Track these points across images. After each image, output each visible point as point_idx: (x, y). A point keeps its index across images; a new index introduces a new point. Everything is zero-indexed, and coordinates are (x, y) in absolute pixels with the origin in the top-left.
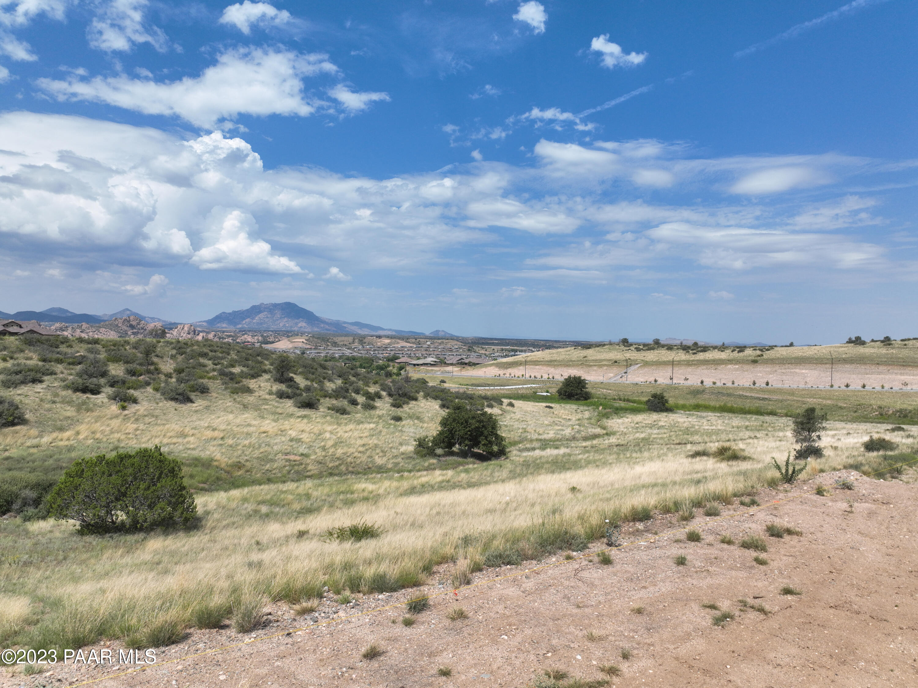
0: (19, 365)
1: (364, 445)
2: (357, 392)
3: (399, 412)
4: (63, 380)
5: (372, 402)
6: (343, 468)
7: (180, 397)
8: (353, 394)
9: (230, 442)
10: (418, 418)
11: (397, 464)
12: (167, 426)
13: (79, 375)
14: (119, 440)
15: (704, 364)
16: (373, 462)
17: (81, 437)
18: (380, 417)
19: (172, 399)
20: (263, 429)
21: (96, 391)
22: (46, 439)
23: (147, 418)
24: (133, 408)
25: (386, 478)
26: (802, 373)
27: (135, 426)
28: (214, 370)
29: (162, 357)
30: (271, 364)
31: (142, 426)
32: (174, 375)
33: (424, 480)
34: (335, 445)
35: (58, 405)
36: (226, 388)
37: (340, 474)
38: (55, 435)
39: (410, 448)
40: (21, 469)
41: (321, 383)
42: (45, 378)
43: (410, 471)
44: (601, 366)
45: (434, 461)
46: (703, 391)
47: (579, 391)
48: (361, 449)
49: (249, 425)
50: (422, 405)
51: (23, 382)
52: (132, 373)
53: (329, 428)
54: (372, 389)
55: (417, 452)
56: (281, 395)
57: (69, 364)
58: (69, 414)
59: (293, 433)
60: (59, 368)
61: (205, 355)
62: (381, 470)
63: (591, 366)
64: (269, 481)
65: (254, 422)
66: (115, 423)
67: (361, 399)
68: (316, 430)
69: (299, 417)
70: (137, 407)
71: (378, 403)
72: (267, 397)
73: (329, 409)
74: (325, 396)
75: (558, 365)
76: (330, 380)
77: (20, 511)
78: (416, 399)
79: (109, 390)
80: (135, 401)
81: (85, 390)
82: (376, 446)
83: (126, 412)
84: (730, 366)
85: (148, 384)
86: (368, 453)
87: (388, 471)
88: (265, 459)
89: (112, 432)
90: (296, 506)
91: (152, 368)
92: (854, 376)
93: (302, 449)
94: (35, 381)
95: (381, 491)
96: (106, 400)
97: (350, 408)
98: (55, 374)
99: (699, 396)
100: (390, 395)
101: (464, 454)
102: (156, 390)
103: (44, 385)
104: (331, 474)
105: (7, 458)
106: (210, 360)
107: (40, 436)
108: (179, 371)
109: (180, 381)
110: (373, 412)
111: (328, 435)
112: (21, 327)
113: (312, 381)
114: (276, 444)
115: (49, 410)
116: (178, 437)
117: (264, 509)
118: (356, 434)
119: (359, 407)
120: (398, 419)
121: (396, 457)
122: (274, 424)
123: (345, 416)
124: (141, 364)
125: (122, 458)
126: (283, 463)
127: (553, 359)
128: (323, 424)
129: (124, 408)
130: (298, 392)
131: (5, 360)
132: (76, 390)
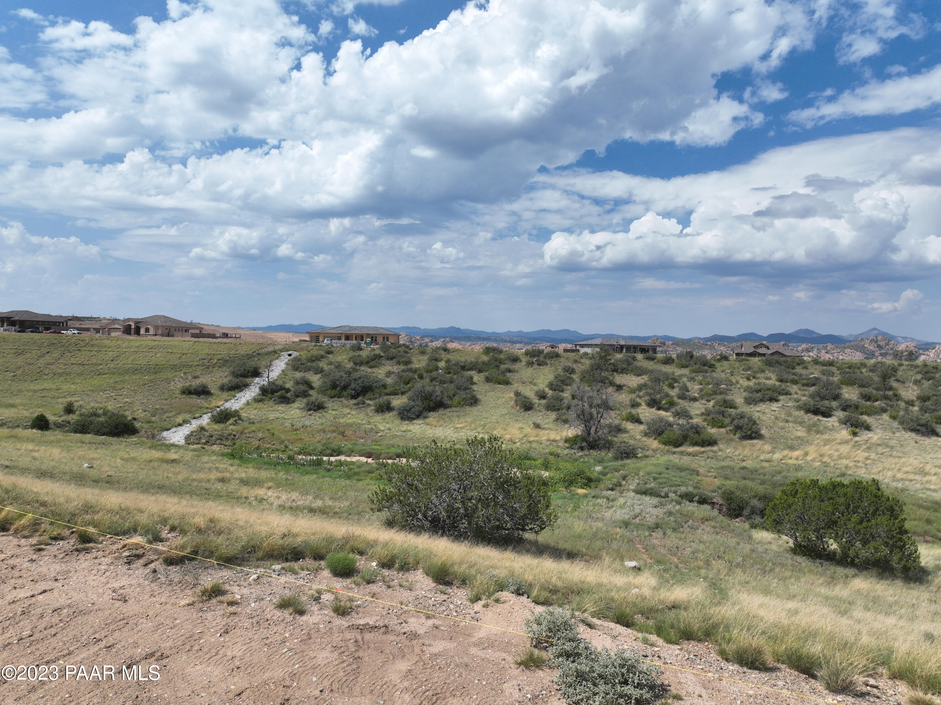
0: (759, 384)
4: (797, 401)
7: (923, 429)
12: (903, 460)
13: (812, 396)
14: (847, 467)
17: (809, 458)
19: (913, 430)
21: (827, 414)
22: (777, 456)
23: (880, 448)
24: (865, 435)
27: (866, 454)
29: (903, 382)
31: (873, 456)
32: (917, 403)
35: (791, 425)
38: (785, 452)
40: (753, 480)
42: (781, 397)
51: (762, 400)
52: (867, 398)
57: (804, 385)
58: (799, 434)
60: (794, 388)
66: (845, 449)
70: (870, 434)
77: (748, 518)
79: (841, 414)
80: (868, 428)
81: (816, 412)
83: (857, 439)
85: (884, 411)
89: (840, 457)
91: (890, 393)
94: (772, 400)
96: (836, 424)
98: (790, 394)
102: (894, 418)
103: (779, 404)
105: (744, 468)
107: (773, 452)
108: (924, 399)
109: (924, 410)
112: (768, 348)
115: (782, 428)
116: (915, 473)
124: (877, 389)
125: (835, 486)
129: (855, 434)
131: (748, 379)
132: (808, 411)
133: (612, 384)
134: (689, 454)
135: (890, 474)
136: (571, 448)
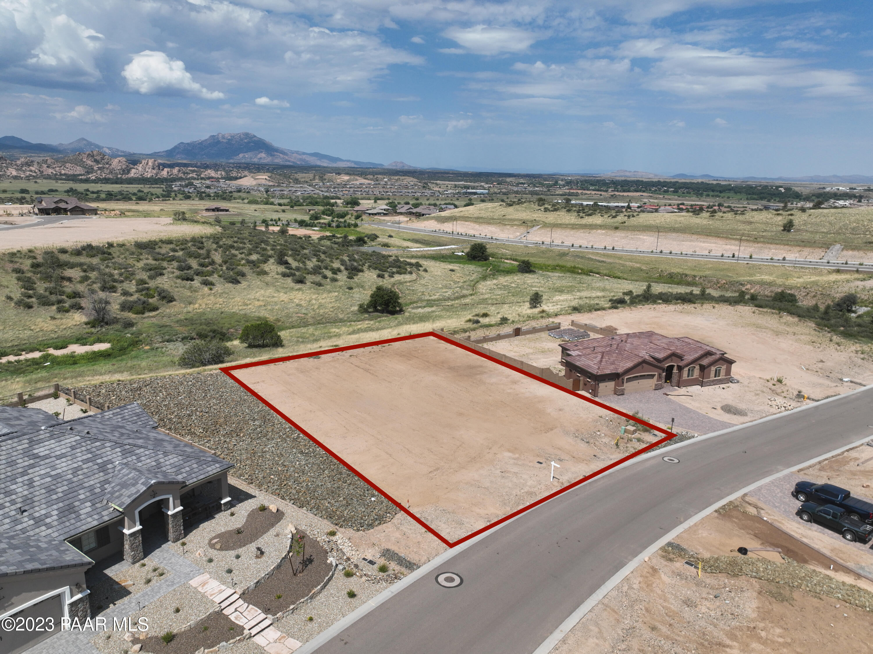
0: (146, 264)
1: (333, 307)
2: (326, 268)
3: (352, 282)
4: (173, 273)
5: (335, 276)
6: (324, 320)
7: (234, 281)
8: (324, 270)
9: (269, 307)
10: (362, 287)
11: (349, 318)
12: (236, 299)
13: (178, 269)
14: (220, 308)
15: (583, 229)
16: (338, 317)
17: (203, 307)
18: (340, 287)
19: (230, 282)
20: (281, 299)
21: (192, 279)
22: (190, 309)
23: (224, 295)
24: (215, 289)
25: (344, 326)
26: (644, 239)
28: (243, 259)
29: (211, 251)
30: (272, 250)
31: (224, 300)
32: (224, 265)
33: (359, 327)
34: (318, 308)
35: (180, 289)
36: (254, 272)
37: (323, 323)
38: (192, 306)
39: (356, 308)
40: (196, 324)
41: (304, 263)
42: (164, 271)
43: (354, 321)
44: (512, 226)
45: (367, 315)
46: (568, 254)
47: (481, 254)
48: (331, 310)
49: (273, 297)
50: (366, 275)
51: (157, 276)
52: (202, 265)
53: (314, 297)
54: (336, 265)
55: (359, 311)
56: (284, 275)
57: (168, 261)
58: (188, 294)
59: (297, 301)
60: (166, 264)
61: (232, 247)
62: (341, 321)
63: (505, 225)
64: (293, 327)
65: (276, 295)
66: (213, 298)
67: (329, 274)
68: (307, 298)
69: (297, 290)
71: (339, 276)
72: (277, 276)
73: (312, 283)
74: (308, 274)
75: (482, 223)
76: (309, 260)
78: (362, 271)
79: (198, 278)
80: (213, 284)
81: (188, 279)
82: (339, 307)
83: (213, 292)
84: (599, 231)
85: (213, 272)
86: (335, 312)
87: (345, 321)
88: (288, 316)
89: (214, 304)
90: (311, 339)
91: (210, 260)
92: (675, 243)
93: (304, 311)
94: (162, 274)
95: (341, 332)
96: (200, 285)
97: (323, 281)
98: (166, 269)
99: (564, 258)
100: (346, 269)
101: (382, 312)
102: (220, 276)
103: (166, 277)
104: (319, 323)
106: (236, 250)
107: (186, 307)
108: (225, 262)
109: (228, 269)
110: (336, 283)
111: (314, 302)
112: (67, 203)
113: (299, 261)
114: (290, 308)
115: (179, 292)
116: (244, 305)
117: (301, 340)
118: (328, 300)
119: (328, 280)
120: (351, 288)
121: (348, 314)
122: (286, 295)
123: (321, 288)
126: (296, 318)
127: (481, 215)
128: (310, 294)
129: (211, 289)
130: (293, 271)
131: (138, 261)
132: (183, 279)
133: (63, 278)
134: (152, 317)
135: (237, 308)
136: (93, 326)
